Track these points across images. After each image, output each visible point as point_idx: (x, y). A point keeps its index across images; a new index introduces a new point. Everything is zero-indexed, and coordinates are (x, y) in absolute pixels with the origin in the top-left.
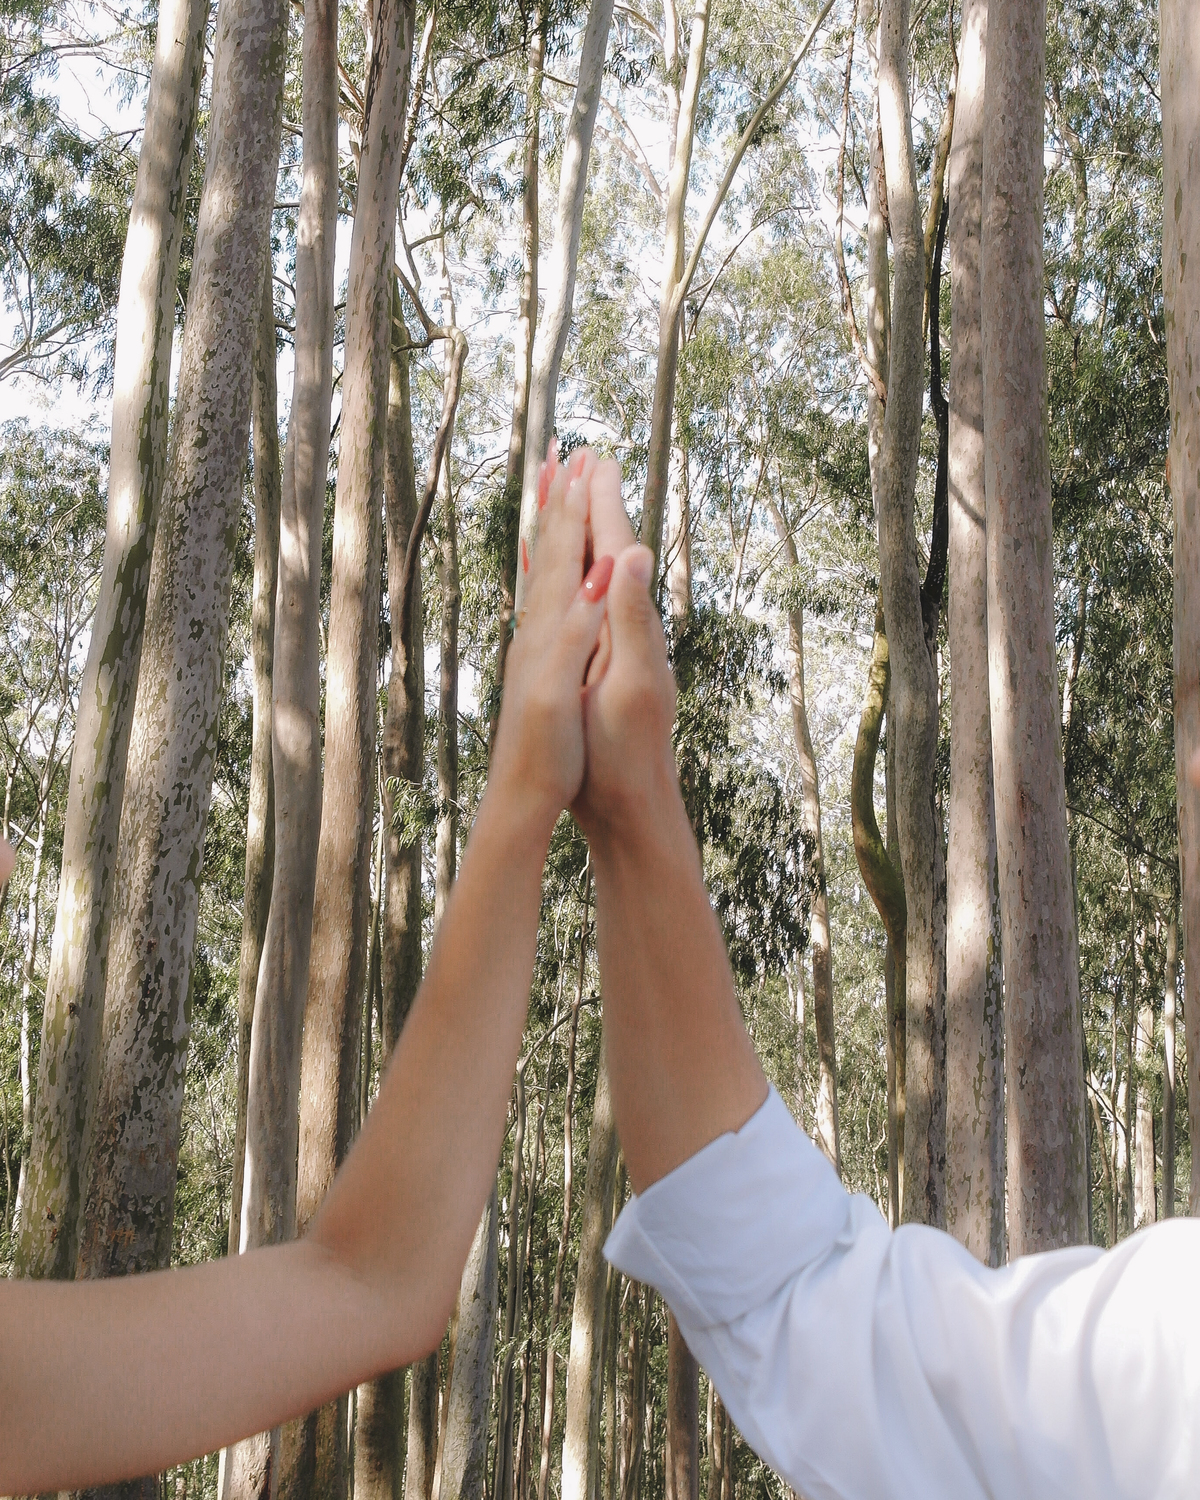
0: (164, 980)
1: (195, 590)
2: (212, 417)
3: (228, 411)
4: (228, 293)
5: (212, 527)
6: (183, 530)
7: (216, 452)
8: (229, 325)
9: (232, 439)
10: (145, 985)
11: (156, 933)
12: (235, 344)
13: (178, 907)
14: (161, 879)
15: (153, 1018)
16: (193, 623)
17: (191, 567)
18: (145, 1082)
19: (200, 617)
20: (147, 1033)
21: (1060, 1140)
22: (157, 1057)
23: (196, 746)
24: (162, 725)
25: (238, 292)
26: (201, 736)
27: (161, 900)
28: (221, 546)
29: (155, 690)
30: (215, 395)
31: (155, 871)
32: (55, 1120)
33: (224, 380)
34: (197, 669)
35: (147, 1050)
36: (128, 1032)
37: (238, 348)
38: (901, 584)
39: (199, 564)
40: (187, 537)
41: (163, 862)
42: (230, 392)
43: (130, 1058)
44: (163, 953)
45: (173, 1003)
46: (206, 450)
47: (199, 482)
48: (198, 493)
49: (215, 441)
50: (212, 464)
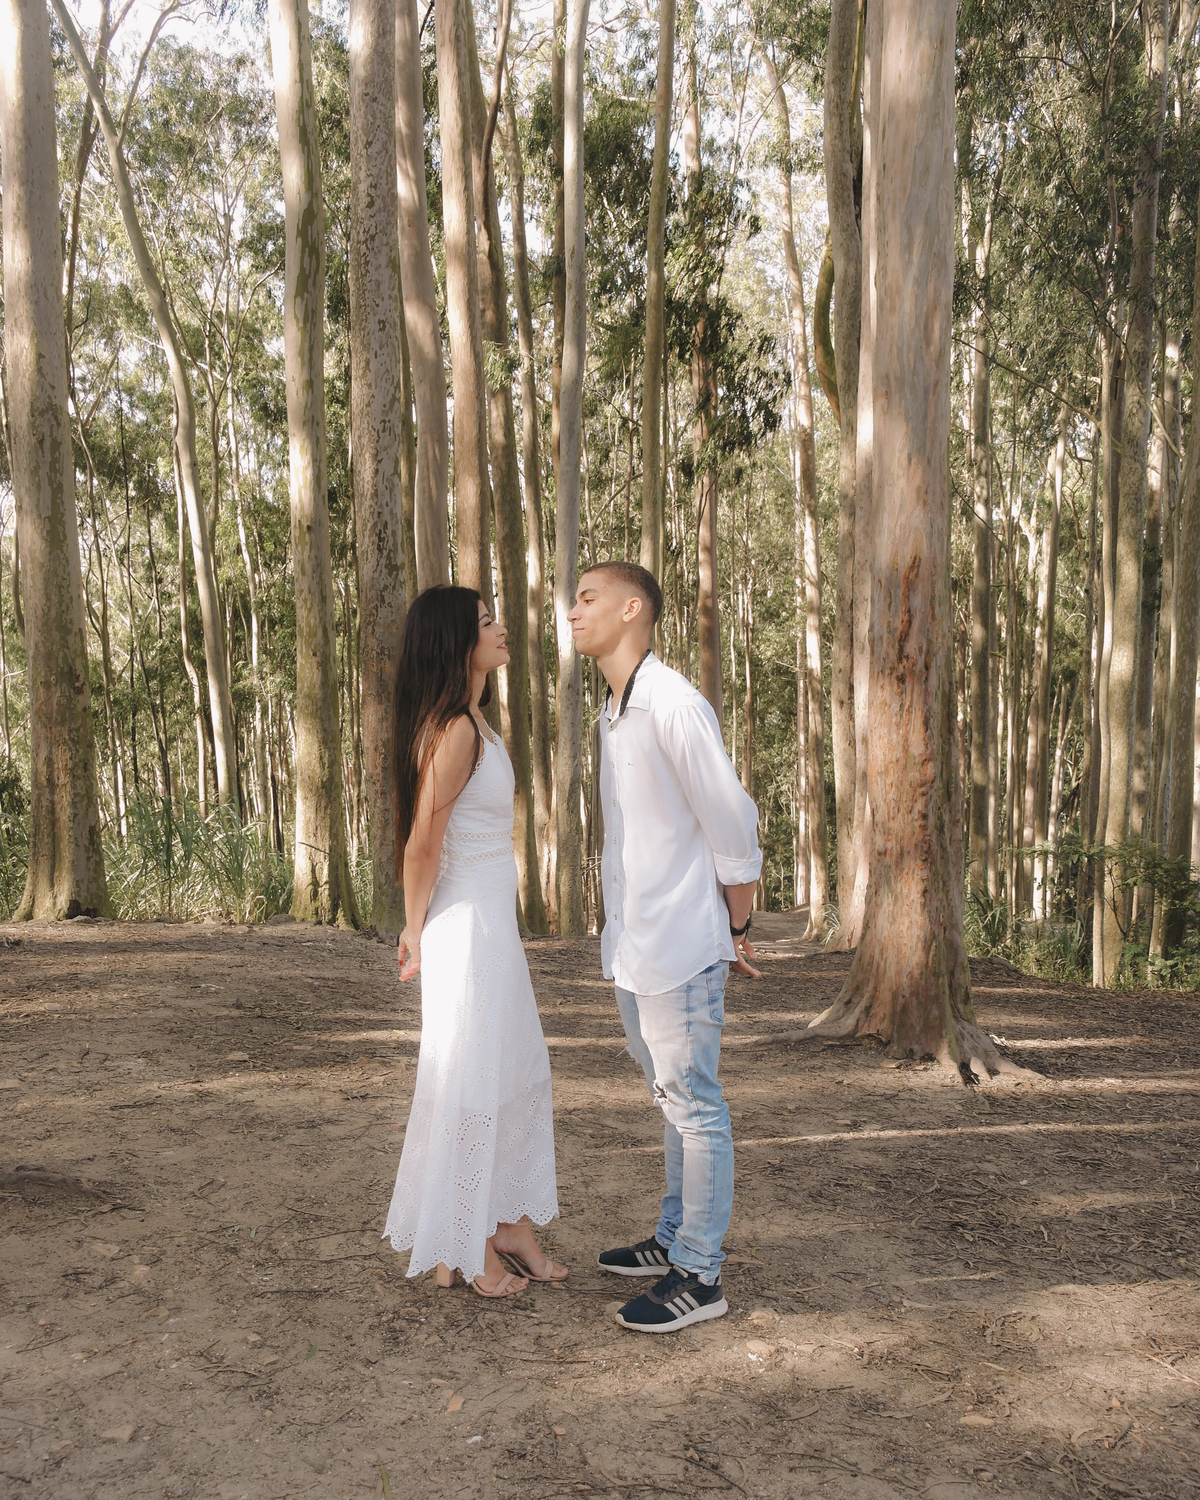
0: (389, 532)
1: (378, 301)
2: (375, 187)
3: (384, 181)
5: (383, 260)
6: (367, 263)
7: (379, 211)
8: (378, 122)
9: (388, 200)
10: (379, 535)
11: (381, 506)
12: (383, 135)
13: (391, 491)
14: (380, 476)
15: (385, 553)
16: (380, 322)
17: (374, 287)
18: (386, 587)
19: (383, 318)
20: (383, 561)
22: (390, 574)
23: (390, 397)
24: (370, 386)
26: (392, 390)
27: (381, 487)
28: (389, 271)
29: (363, 364)
30: (375, 171)
31: (377, 471)
33: (379, 161)
34: (385, 350)
35: (385, 571)
36: (372, 561)
37: (385, 138)
39: (378, 284)
40: (370, 268)
41: (380, 467)
42: (384, 168)
43: (376, 575)
44: (386, 517)
45: (395, 544)
46: (375, 208)
47: (372, 231)
48: (373, 238)
49: (378, 203)
50: (378, 218)
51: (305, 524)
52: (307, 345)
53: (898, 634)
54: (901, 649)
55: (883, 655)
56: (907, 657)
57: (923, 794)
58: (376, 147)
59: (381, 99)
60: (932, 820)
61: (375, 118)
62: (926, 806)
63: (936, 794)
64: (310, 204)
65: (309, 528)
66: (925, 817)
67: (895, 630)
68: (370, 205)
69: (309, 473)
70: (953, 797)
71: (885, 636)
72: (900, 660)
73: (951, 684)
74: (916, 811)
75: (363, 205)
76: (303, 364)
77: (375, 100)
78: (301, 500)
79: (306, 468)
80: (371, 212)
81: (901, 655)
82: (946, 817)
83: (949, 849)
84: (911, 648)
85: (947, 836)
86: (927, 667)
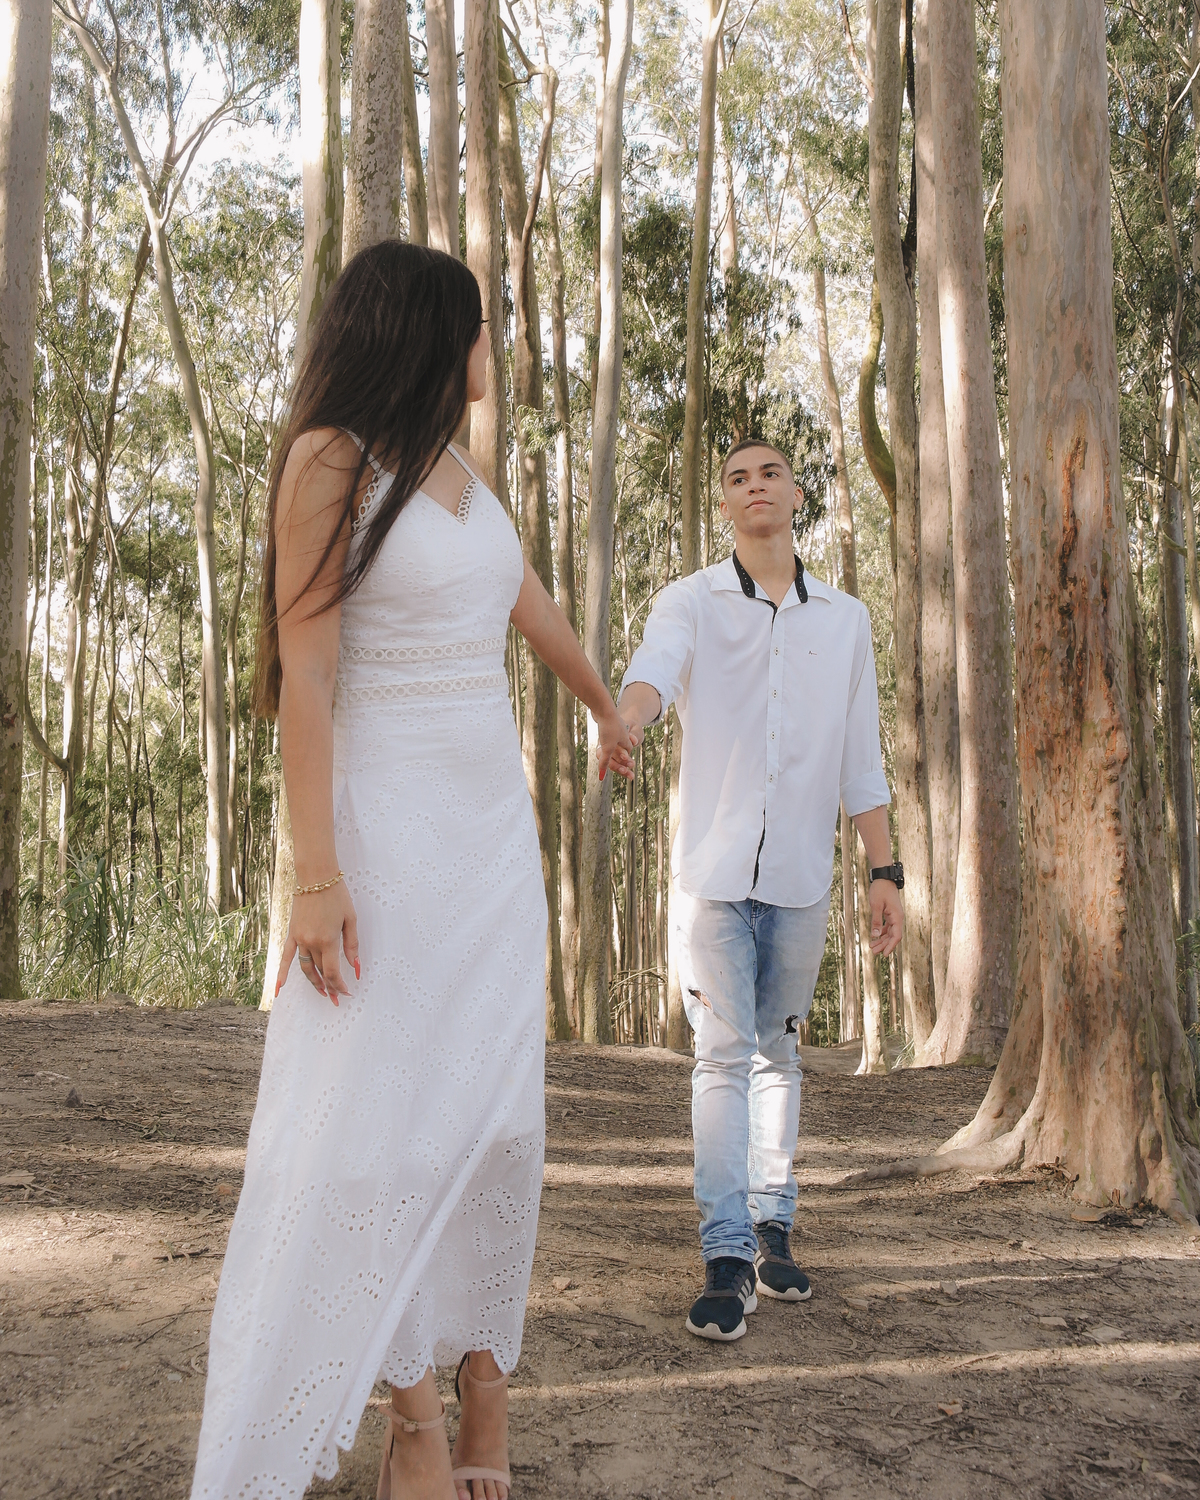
2: (377, 122)
3: (386, 117)
4: (381, 32)
5: (382, 199)
6: (362, 202)
7: (380, 147)
8: (384, 55)
9: (391, 137)
12: (388, 69)
17: (370, 229)
21: (991, 608)
25: (388, 31)
28: (389, 212)
30: (377, 106)
33: (382, 96)
37: (391, 72)
38: (888, 238)
42: (388, 103)
46: (374, 146)
47: (371, 169)
48: (371, 176)
49: (379, 139)
50: (378, 155)
53: (1058, 549)
54: (1064, 569)
55: (1037, 579)
56: (1074, 580)
57: (1112, 780)
58: (380, 81)
60: (1126, 818)
61: (380, 51)
62: (1117, 798)
63: (1130, 783)
64: (329, 232)
66: (1117, 815)
67: (1054, 543)
68: (370, 141)
70: (1150, 792)
71: (1039, 552)
72: (1063, 584)
73: (1136, 625)
74: (1101, 805)
75: (361, 142)
80: (370, 148)
81: (1065, 578)
82: (1142, 822)
83: (1150, 870)
84: (1079, 566)
85: (1145, 850)
86: (1105, 593)
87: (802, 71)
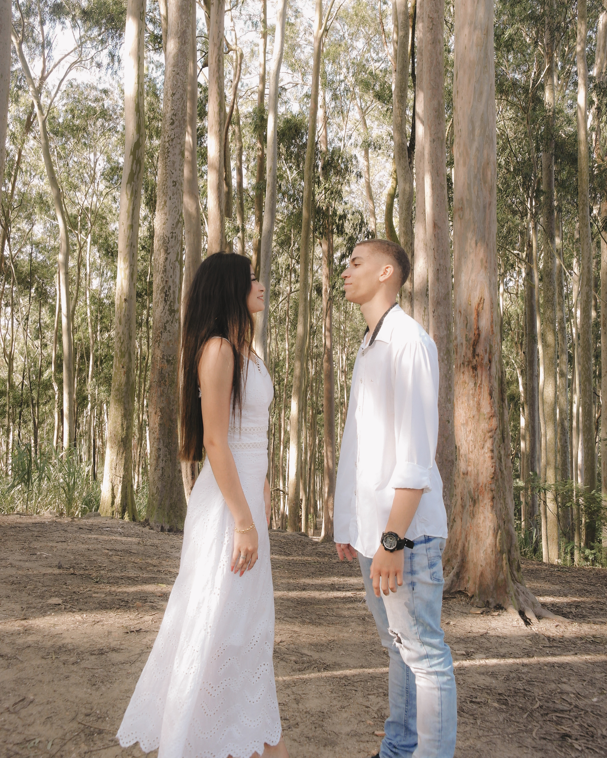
0: (171, 291)
1: (173, 171)
2: (175, 115)
3: (180, 113)
5: (177, 151)
6: (168, 152)
7: (177, 126)
8: (179, 84)
9: (182, 122)
10: (165, 293)
11: (168, 277)
13: (174, 270)
14: (168, 261)
15: (168, 303)
16: (173, 182)
17: (172, 164)
18: (167, 322)
19: (175, 180)
20: (167, 307)
22: (170, 314)
23: (176, 220)
24: (166, 214)
26: (178, 217)
27: (168, 267)
28: (180, 157)
29: (163, 203)
30: (176, 108)
31: (166, 259)
32: (122, 336)
33: (178, 103)
34: (175, 196)
35: (168, 312)
36: (161, 307)
37: (182, 92)
39: (174, 163)
40: (170, 154)
41: (168, 256)
42: (180, 106)
43: (163, 315)
44: (170, 283)
45: (174, 298)
46: (174, 126)
47: (172, 137)
48: (172, 140)
49: (176, 123)
50: (176, 130)
51: (123, 298)
52: (131, 207)
53: (472, 342)
54: (474, 350)
55: (463, 354)
56: (478, 355)
57: (491, 437)
58: (177, 96)
59: (181, 73)
60: (496, 452)
61: (177, 82)
62: (493, 444)
63: (498, 437)
64: (138, 140)
65: (125, 300)
66: (492, 451)
67: (471, 339)
68: (172, 124)
69: (127, 272)
70: (506, 441)
71: (464, 343)
72: (474, 357)
73: (502, 372)
74: (486, 447)
75: (168, 124)
76: (128, 217)
77: (178, 74)
78: (122, 285)
79: (126, 269)
80: (172, 127)
81: (474, 354)
82: (502, 452)
83: (505, 472)
84: (480, 350)
85: (503, 464)
86: (490, 361)
87: (360, 44)
